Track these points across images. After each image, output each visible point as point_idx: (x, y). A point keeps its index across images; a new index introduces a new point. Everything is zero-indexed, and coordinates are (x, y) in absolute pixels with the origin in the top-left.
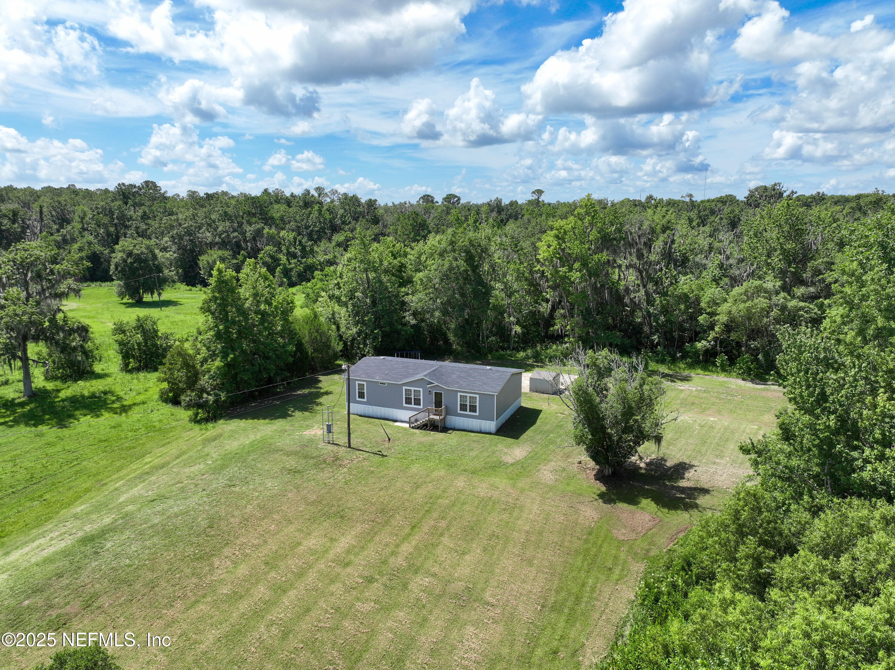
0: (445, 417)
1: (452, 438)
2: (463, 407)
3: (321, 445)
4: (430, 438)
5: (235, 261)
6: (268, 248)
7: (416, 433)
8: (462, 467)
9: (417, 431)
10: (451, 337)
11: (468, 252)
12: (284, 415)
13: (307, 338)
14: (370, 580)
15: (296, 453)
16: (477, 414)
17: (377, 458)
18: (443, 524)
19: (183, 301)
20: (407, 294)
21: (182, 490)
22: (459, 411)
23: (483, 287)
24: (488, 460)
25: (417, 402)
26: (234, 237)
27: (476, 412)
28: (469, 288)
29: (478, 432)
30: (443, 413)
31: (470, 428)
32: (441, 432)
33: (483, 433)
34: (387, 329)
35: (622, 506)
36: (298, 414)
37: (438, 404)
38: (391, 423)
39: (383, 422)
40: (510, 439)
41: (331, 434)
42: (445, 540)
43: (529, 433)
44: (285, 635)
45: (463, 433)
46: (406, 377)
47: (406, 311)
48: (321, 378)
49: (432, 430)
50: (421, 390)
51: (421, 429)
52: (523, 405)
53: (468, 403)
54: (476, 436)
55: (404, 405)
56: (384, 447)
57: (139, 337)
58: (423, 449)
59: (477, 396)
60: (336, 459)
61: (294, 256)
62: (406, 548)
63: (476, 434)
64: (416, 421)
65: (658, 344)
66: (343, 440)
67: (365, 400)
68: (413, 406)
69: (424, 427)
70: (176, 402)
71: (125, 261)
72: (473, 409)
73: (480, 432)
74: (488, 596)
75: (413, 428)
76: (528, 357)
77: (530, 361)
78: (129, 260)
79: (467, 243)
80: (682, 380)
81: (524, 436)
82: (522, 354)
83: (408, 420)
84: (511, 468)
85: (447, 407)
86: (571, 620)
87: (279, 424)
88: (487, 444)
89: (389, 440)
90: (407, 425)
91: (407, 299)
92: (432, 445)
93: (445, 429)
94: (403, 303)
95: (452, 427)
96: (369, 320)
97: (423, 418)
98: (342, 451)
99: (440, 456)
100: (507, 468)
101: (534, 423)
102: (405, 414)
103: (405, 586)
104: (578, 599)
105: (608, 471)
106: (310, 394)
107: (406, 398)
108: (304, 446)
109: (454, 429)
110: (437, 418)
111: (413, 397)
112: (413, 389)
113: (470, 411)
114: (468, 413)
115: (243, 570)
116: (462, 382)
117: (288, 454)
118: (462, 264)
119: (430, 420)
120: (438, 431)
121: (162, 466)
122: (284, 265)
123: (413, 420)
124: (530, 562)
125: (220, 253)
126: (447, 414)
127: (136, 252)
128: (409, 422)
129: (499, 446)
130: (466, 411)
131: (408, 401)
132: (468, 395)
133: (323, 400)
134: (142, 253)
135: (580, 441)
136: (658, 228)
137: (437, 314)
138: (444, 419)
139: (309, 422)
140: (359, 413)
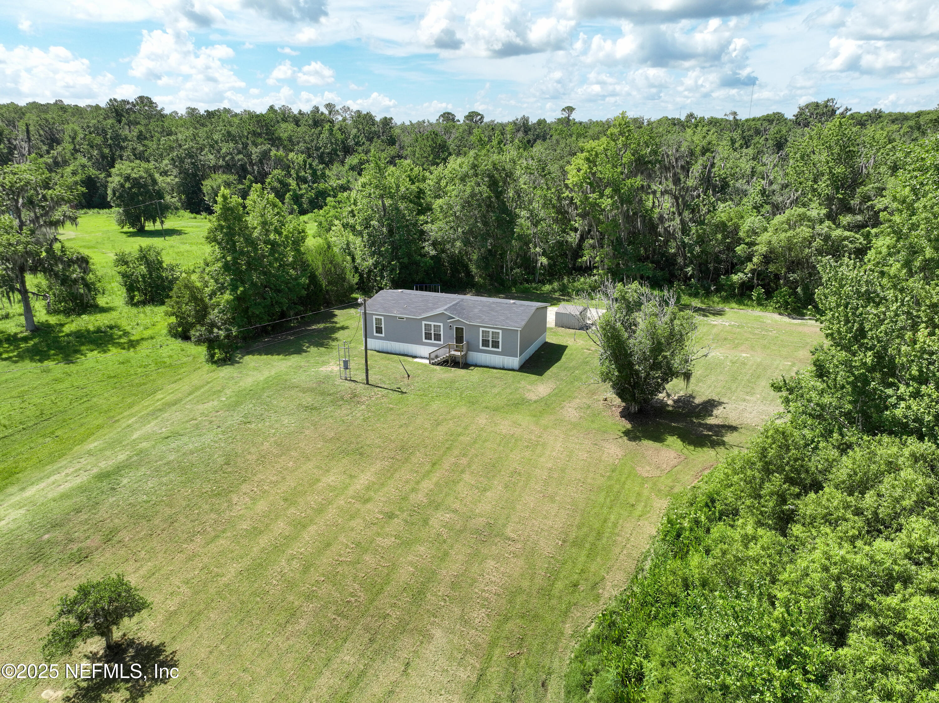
0: (467, 353)
1: (474, 374)
2: (485, 343)
3: (338, 381)
4: (451, 375)
5: (241, 186)
6: (276, 172)
7: (436, 370)
8: (484, 405)
9: (438, 368)
10: (473, 269)
11: (491, 177)
12: (299, 351)
13: (320, 270)
14: (391, 516)
15: (312, 390)
16: (500, 350)
17: (396, 395)
18: (464, 461)
19: (187, 230)
20: (427, 223)
21: (197, 427)
22: (481, 347)
23: (508, 216)
24: (511, 397)
25: (437, 337)
26: (239, 160)
27: (498, 348)
28: (492, 216)
29: (500, 369)
30: (465, 349)
31: (493, 364)
32: (463, 368)
33: (506, 369)
34: (406, 260)
35: (647, 443)
36: (313, 349)
37: (459, 339)
38: (410, 359)
39: (402, 358)
40: (533, 376)
41: (348, 370)
42: (466, 477)
43: (554, 369)
44: (306, 569)
45: (485, 369)
46: (425, 311)
47: (425, 241)
48: (337, 312)
49: (453, 367)
50: (441, 324)
51: (442, 365)
52: (548, 340)
53: (490, 339)
54: (498, 373)
55: (424, 340)
56: (403, 384)
57: (143, 269)
58: (444, 386)
59: (500, 332)
60: (354, 395)
61: (304, 180)
62: (427, 485)
63: (498, 370)
64: (437, 357)
65: (692, 276)
66: (361, 377)
67: (383, 335)
68: (432, 341)
69: (445, 363)
70: (185, 337)
71: (122, 186)
72: (496, 344)
73: (503, 369)
74: (509, 532)
75: (433, 364)
76: (554, 291)
77: (557, 295)
78: (127, 185)
79: (490, 167)
80: (714, 314)
81: (548, 373)
82: (547, 287)
83: (428, 356)
84: (535, 405)
85: (468, 343)
86: (592, 555)
87: (294, 360)
88: (510, 381)
89: (409, 376)
90: (427, 361)
91: (426, 228)
92: (453, 382)
93: (466, 365)
94: (422, 233)
96: (386, 250)
97: (444, 354)
98: (360, 388)
99: (461, 394)
100: (530, 405)
101: (558, 359)
102: (425, 350)
103: (426, 522)
104: (599, 535)
105: (634, 408)
106: (326, 328)
107: (426, 333)
108: (320, 383)
109: (476, 366)
110: (458, 353)
111: (432, 332)
112: (433, 324)
113: (492, 347)
114: (490, 349)
115: (262, 506)
116: (484, 317)
117: (304, 391)
118: (485, 190)
119: (451, 356)
120: (459, 368)
121: (175, 403)
122: (294, 190)
123: (433, 356)
124: (552, 499)
125: (225, 177)
126: (469, 350)
127: (134, 175)
128: (429, 358)
129: (523, 382)
130: (488, 347)
131: (428, 336)
132: (491, 330)
133: (339, 335)
134: (141, 177)
135: (606, 377)
136: (698, 150)
137: (458, 244)
138: (466, 354)
139: (325, 358)
140: (377, 349)
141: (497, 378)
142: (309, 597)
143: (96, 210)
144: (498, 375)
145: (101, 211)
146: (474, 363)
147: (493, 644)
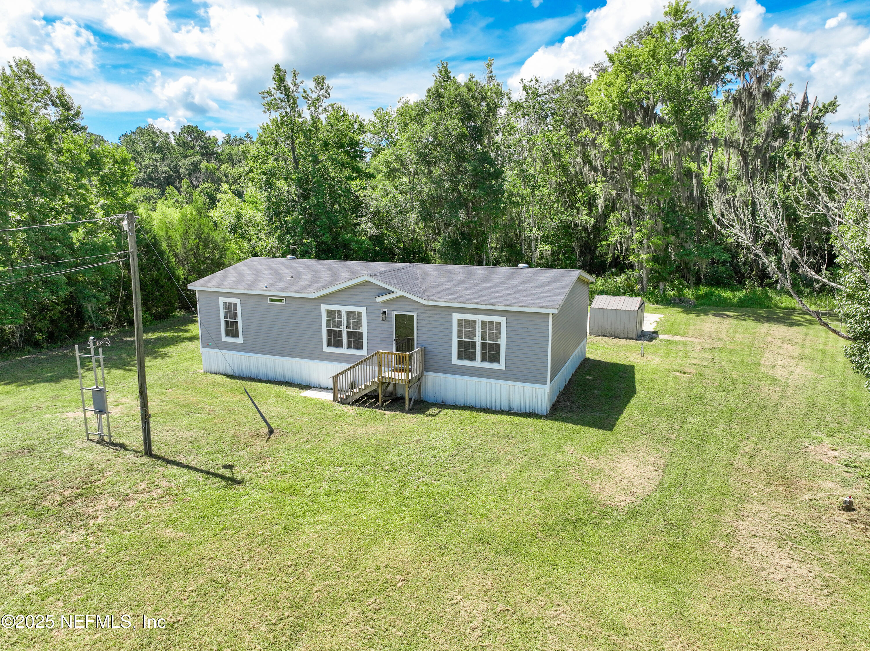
0: (422, 374)
2: (466, 350)
4: (381, 428)
7: (345, 416)
9: (351, 410)
16: (502, 366)
22: (455, 361)
24: (550, 495)
25: (355, 341)
27: (498, 361)
29: (502, 412)
30: (417, 365)
31: (483, 402)
32: (411, 411)
33: (517, 414)
37: (404, 341)
38: (293, 392)
39: (248, 385)
40: (590, 430)
41: (104, 416)
43: (633, 413)
45: (467, 414)
47: (362, 216)
49: (388, 408)
50: (363, 310)
51: (363, 404)
52: (591, 354)
53: (478, 340)
54: (499, 422)
55: (326, 349)
56: (246, 454)
58: (358, 459)
59: (503, 320)
63: (498, 417)
64: (353, 385)
66: (134, 434)
67: (240, 340)
68: (345, 350)
69: (370, 399)
72: (491, 353)
73: (510, 412)
75: (342, 402)
81: (624, 422)
83: (330, 383)
85: (425, 352)
88: (535, 444)
89: (271, 432)
90: (329, 396)
93: (420, 405)
95: (439, 400)
97: (368, 378)
101: (630, 390)
102: (324, 371)
107: (329, 331)
109: (443, 405)
110: (402, 376)
111: (344, 328)
112: (344, 309)
113: (483, 359)
114: (478, 363)
116: (462, 291)
119: (384, 383)
120: (403, 410)
123: (344, 382)
126: (426, 367)
128: (334, 389)
129: (568, 446)
130: (474, 359)
131: (335, 339)
132: (479, 318)
138: (419, 379)
140: (229, 371)
141: (497, 435)
144: (499, 429)
146: (439, 399)
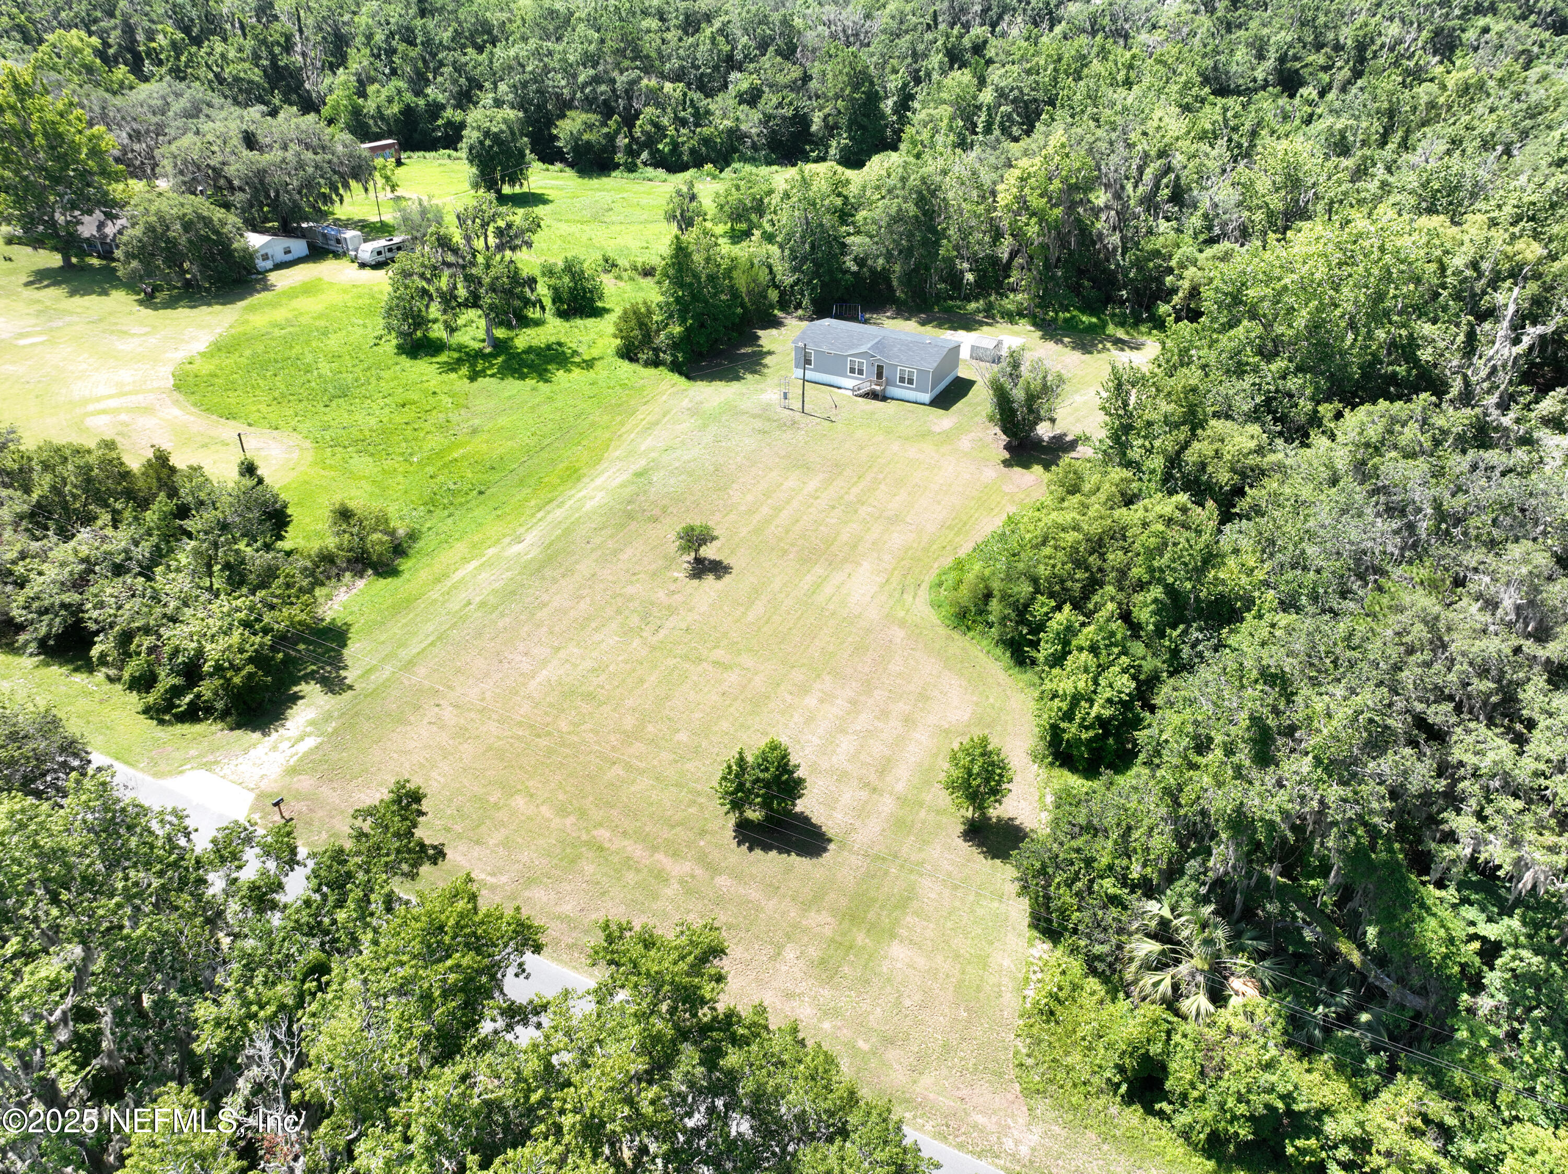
0: (885, 387)
1: (890, 406)
2: (902, 380)
3: (779, 409)
4: (871, 406)
5: (606, 130)
6: (649, 110)
7: (858, 401)
8: (898, 434)
9: (860, 399)
10: (895, 283)
11: (919, 193)
12: (738, 378)
14: (833, 507)
15: (759, 416)
16: (914, 386)
17: (827, 423)
18: (881, 476)
19: (550, 194)
20: (849, 234)
21: (683, 442)
22: (898, 383)
23: (934, 234)
24: (920, 428)
25: (861, 372)
26: (601, 93)
27: (913, 384)
28: (918, 236)
29: (913, 403)
30: (884, 384)
31: (907, 398)
32: (881, 401)
33: (918, 403)
34: (827, 279)
35: (1017, 470)
36: (749, 376)
37: (880, 375)
38: (837, 390)
39: (831, 389)
40: (940, 410)
41: (786, 400)
42: (882, 487)
43: (960, 405)
44: (787, 532)
45: (901, 402)
46: (851, 348)
48: (760, 333)
49: (873, 399)
50: (865, 361)
51: (864, 397)
53: (906, 377)
54: (911, 406)
55: (849, 374)
56: (832, 413)
58: (866, 416)
59: (915, 370)
60: (794, 423)
62: (855, 490)
63: (911, 404)
64: (859, 389)
65: (1127, 300)
66: (797, 405)
67: (812, 367)
68: (856, 375)
69: (866, 395)
70: (633, 359)
71: (481, 143)
72: (910, 382)
73: (916, 403)
74: (908, 520)
75: (856, 396)
76: (978, 311)
77: (980, 317)
78: (488, 142)
79: (918, 183)
80: (1131, 348)
81: (954, 408)
82: (973, 306)
83: (851, 388)
84: (938, 436)
85: (887, 379)
86: (957, 534)
87: (735, 386)
88: (921, 414)
89: (836, 406)
90: (851, 393)
91: (849, 240)
92: (873, 413)
93: (884, 398)
94: (844, 245)
95: (891, 397)
96: (807, 267)
97: (866, 388)
98: (798, 416)
99: (880, 424)
100: (934, 436)
101: (965, 394)
102: (849, 382)
103: (856, 511)
104: (965, 524)
105: (1015, 443)
106: (754, 352)
107: (850, 368)
108: (765, 410)
109: (893, 399)
110: (878, 388)
111: (856, 367)
112: (857, 360)
113: (908, 383)
114: (906, 385)
115: (749, 498)
116: (902, 356)
117: (754, 416)
118: (911, 209)
119: (871, 390)
120: (878, 400)
121: (657, 423)
122: (672, 137)
123: (856, 388)
124: (939, 503)
125: (584, 116)
126: (887, 385)
127: (495, 130)
128: (853, 390)
129: (931, 416)
130: (904, 383)
131: (852, 371)
132: (907, 369)
133: (767, 360)
134: (502, 132)
135: (991, 419)
136: (1153, 153)
137: (881, 261)
138: (884, 389)
139: (762, 386)
140: (806, 379)
141: (910, 410)
142: (793, 545)
143: (421, 153)
145: (427, 154)
147: (895, 569)
